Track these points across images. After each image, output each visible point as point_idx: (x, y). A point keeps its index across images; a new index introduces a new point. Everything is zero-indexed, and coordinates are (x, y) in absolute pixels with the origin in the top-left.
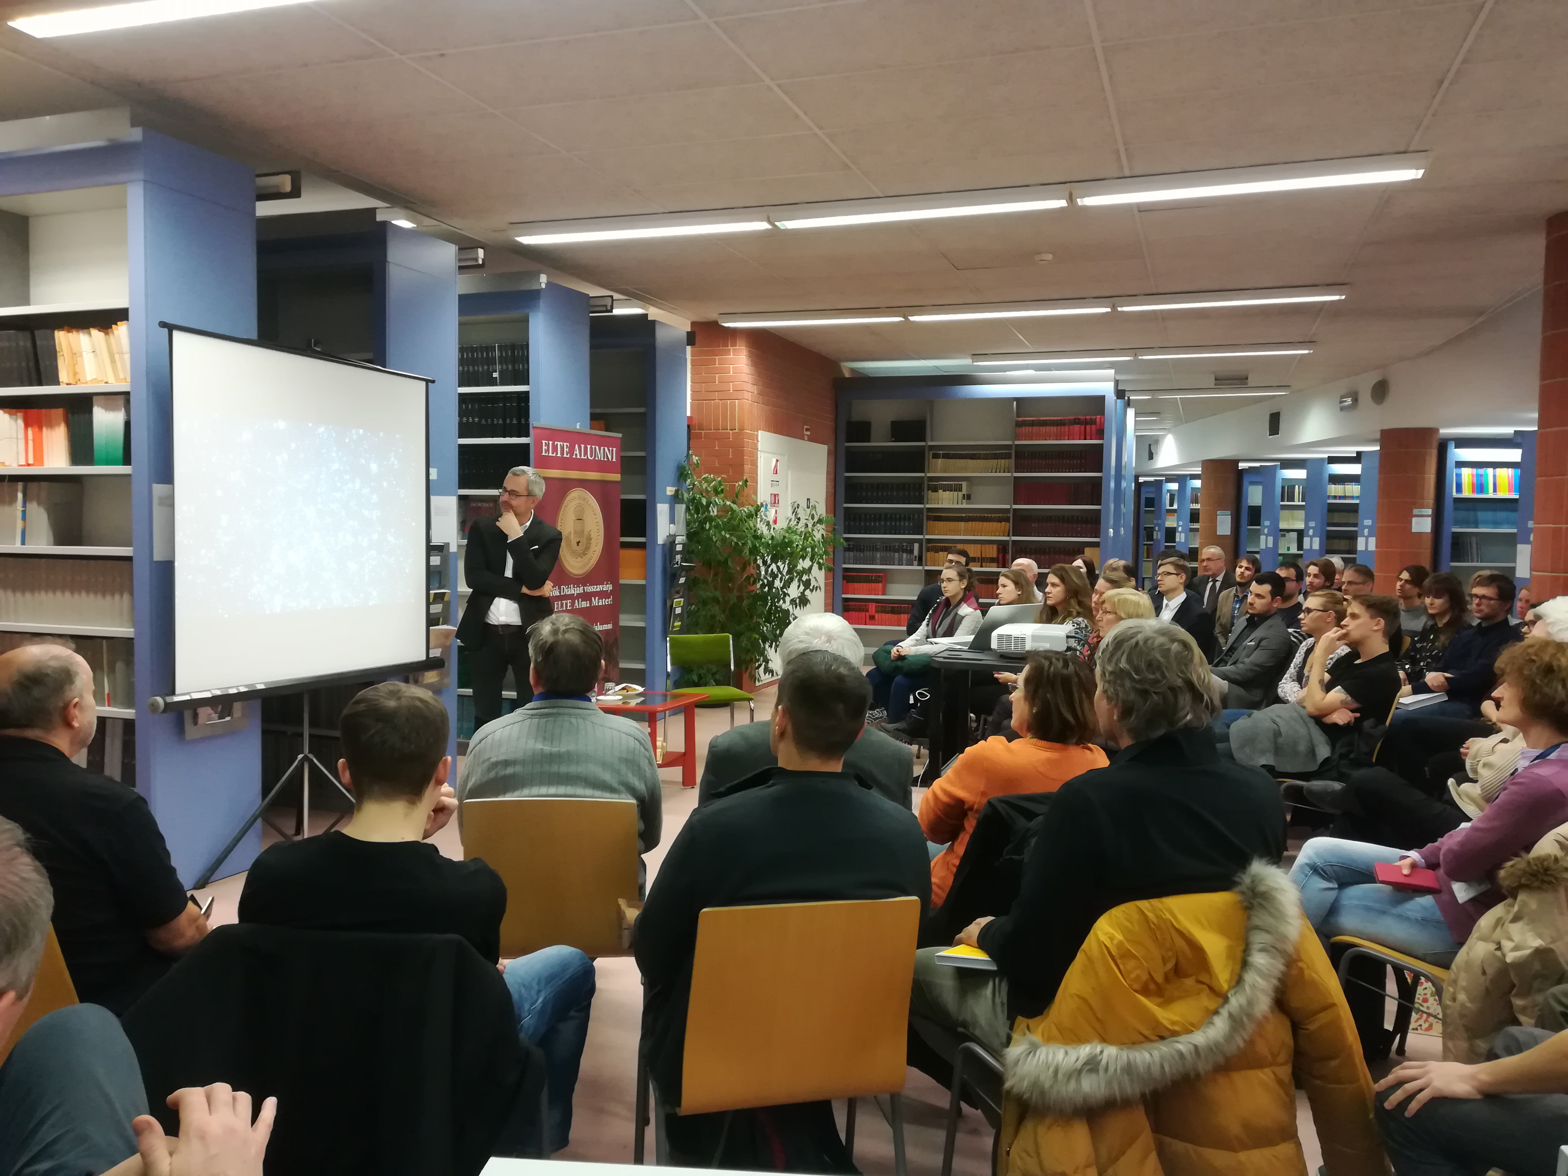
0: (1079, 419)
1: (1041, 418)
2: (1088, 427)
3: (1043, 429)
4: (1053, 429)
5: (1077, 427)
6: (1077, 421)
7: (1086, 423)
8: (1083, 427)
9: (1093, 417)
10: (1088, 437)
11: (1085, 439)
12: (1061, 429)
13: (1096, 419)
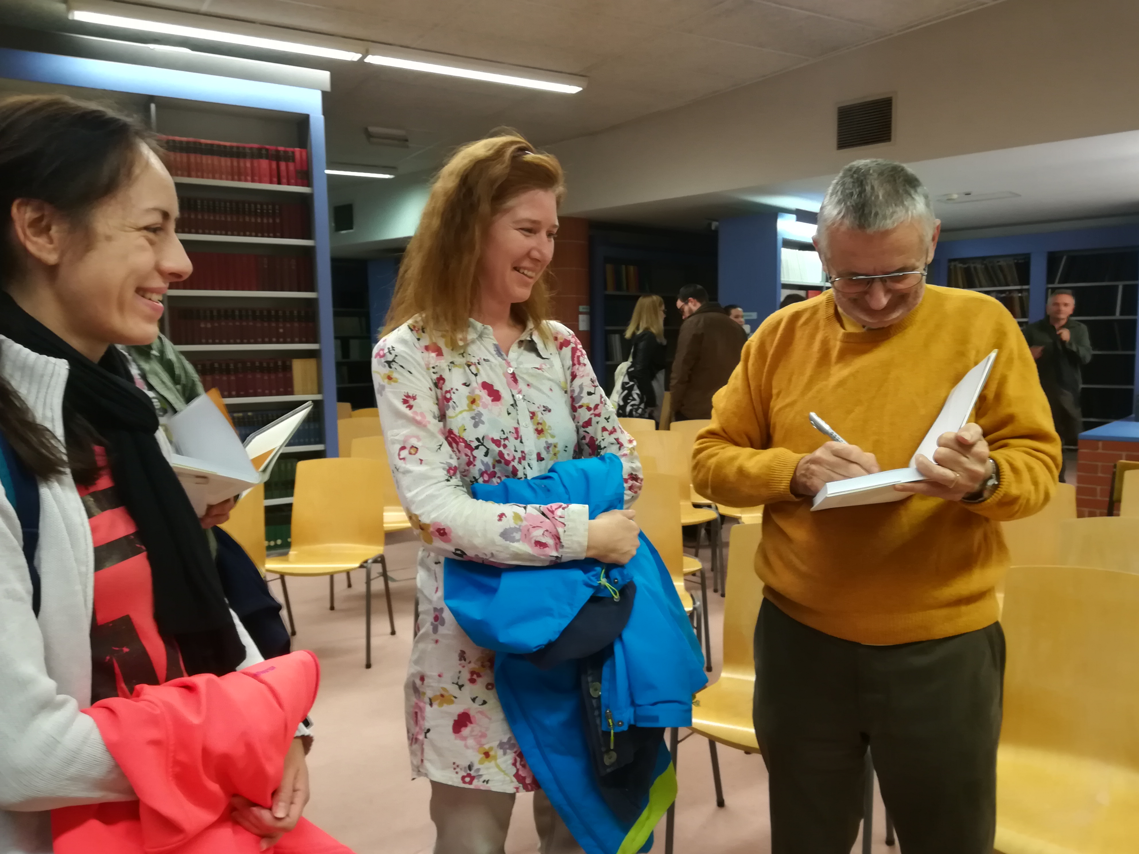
0: (267, 150)
1: (203, 141)
2: (283, 165)
3: (207, 160)
4: (225, 162)
5: (264, 164)
6: (264, 152)
7: (277, 157)
8: (274, 165)
9: (290, 149)
10: (284, 180)
11: (279, 183)
12: (238, 163)
13: (293, 153)
